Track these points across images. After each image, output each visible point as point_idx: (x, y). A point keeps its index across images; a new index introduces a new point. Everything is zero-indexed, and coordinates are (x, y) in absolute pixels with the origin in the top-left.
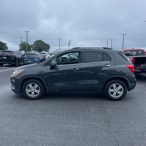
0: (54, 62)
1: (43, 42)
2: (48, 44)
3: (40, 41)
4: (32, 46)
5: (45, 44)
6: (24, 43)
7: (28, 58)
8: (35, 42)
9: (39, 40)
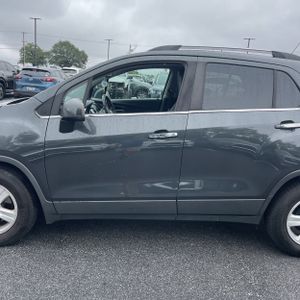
0: (74, 102)
1: (73, 47)
2: (83, 52)
3: (66, 44)
4: (48, 54)
5: (77, 50)
6: (31, 45)
7: (27, 81)
8: (56, 45)
9: (63, 40)
